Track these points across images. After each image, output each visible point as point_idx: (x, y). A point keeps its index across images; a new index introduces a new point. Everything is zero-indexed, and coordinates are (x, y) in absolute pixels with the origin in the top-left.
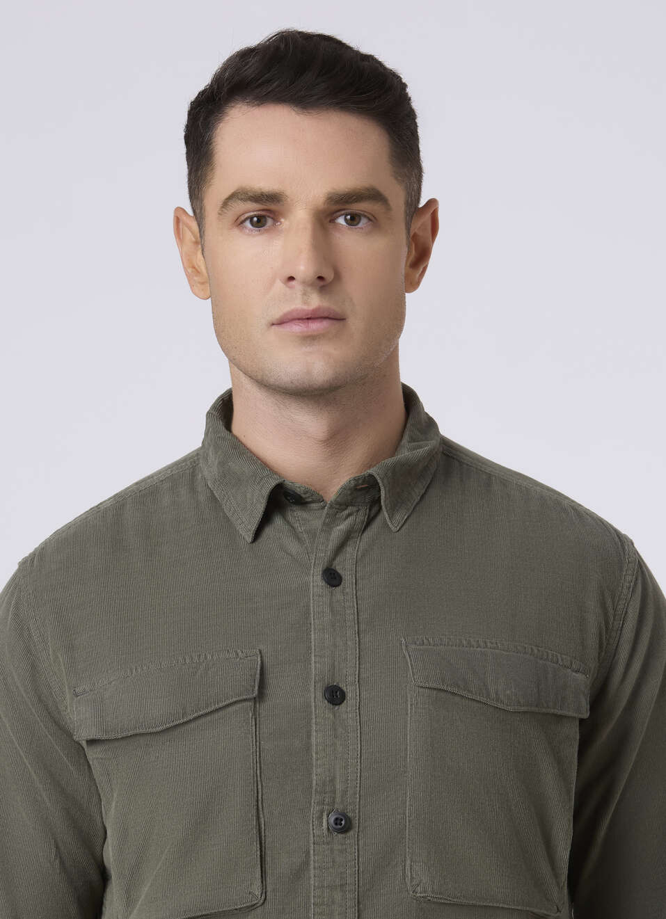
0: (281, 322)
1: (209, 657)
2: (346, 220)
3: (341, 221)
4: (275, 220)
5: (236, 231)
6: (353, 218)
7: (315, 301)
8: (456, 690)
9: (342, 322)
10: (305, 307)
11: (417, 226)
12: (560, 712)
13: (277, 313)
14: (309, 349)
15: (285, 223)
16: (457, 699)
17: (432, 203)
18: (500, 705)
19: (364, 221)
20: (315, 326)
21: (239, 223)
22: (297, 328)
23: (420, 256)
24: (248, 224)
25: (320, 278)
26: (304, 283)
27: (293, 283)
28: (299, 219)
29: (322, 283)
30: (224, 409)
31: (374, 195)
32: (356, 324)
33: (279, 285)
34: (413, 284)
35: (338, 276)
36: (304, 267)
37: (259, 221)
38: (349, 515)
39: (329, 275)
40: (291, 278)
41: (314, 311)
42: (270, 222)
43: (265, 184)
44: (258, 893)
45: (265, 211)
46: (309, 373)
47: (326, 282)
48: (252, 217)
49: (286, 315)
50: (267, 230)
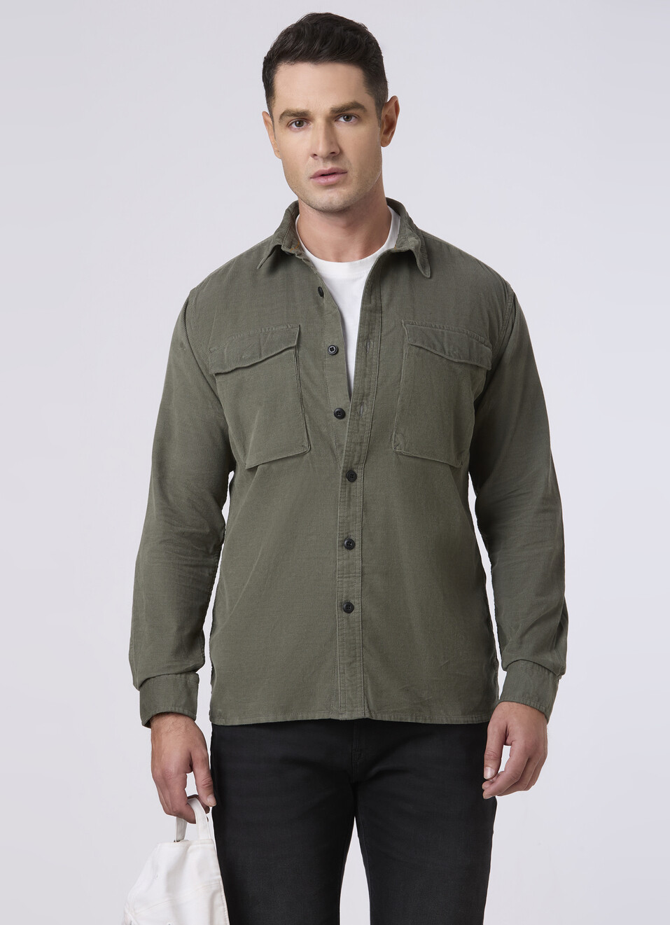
0: (314, 177)
1: (274, 328)
2: (344, 119)
3: (341, 119)
4: (308, 123)
5: (288, 130)
6: (348, 117)
7: (329, 166)
9: (345, 174)
10: (325, 169)
11: (385, 112)
12: (479, 365)
13: (312, 172)
14: (330, 190)
15: (312, 125)
17: (394, 98)
19: (353, 118)
20: (331, 179)
21: (289, 125)
22: (323, 180)
23: (389, 127)
24: (294, 126)
25: (333, 153)
26: (322, 157)
27: (316, 157)
28: (320, 122)
29: (333, 155)
31: (356, 105)
32: (353, 174)
33: (311, 158)
34: (386, 142)
35: (341, 152)
36: (322, 149)
37: (299, 123)
39: (337, 150)
40: (315, 155)
41: (330, 170)
42: (305, 124)
43: (299, 106)
44: (306, 445)
45: (302, 119)
46: (331, 203)
47: (335, 155)
48: (296, 122)
49: (316, 174)
50: (303, 129)
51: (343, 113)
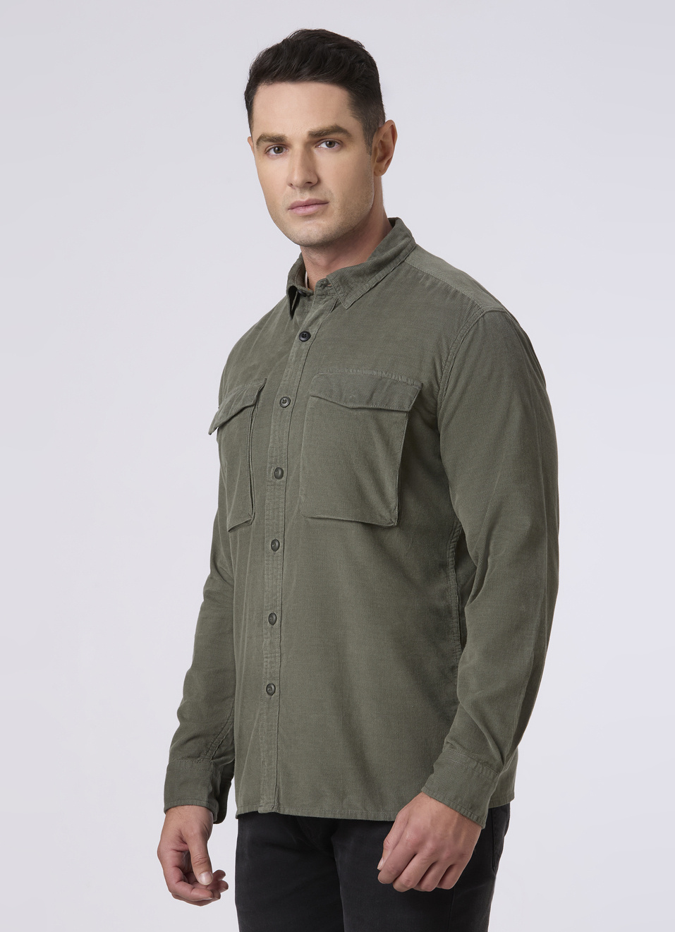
0: (292, 208)
2: (327, 145)
3: (324, 145)
4: (286, 149)
5: (266, 157)
7: (307, 196)
9: (326, 205)
10: (302, 200)
11: (377, 137)
13: (289, 203)
14: (308, 222)
15: (290, 152)
17: (391, 122)
18: (345, 404)
19: (336, 144)
20: (310, 210)
21: (267, 152)
22: (302, 211)
23: (386, 153)
24: (272, 152)
25: (310, 182)
27: (292, 187)
28: (297, 147)
29: (311, 185)
31: (337, 129)
32: (335, 205)
33: (288, 188)
35: (319, 181)
37: (279, 150)
38: (326, 301)
39: (314, 180)
40: (292, 184)
41: (307, 201)
42: (284, 150)
43: (276, 130)
44: (251, 513)
45: (279, 145)
46: (308, 236)
47: (312, 183)
48: (274, 148)
49: (292, 204)
50: (281, 156)
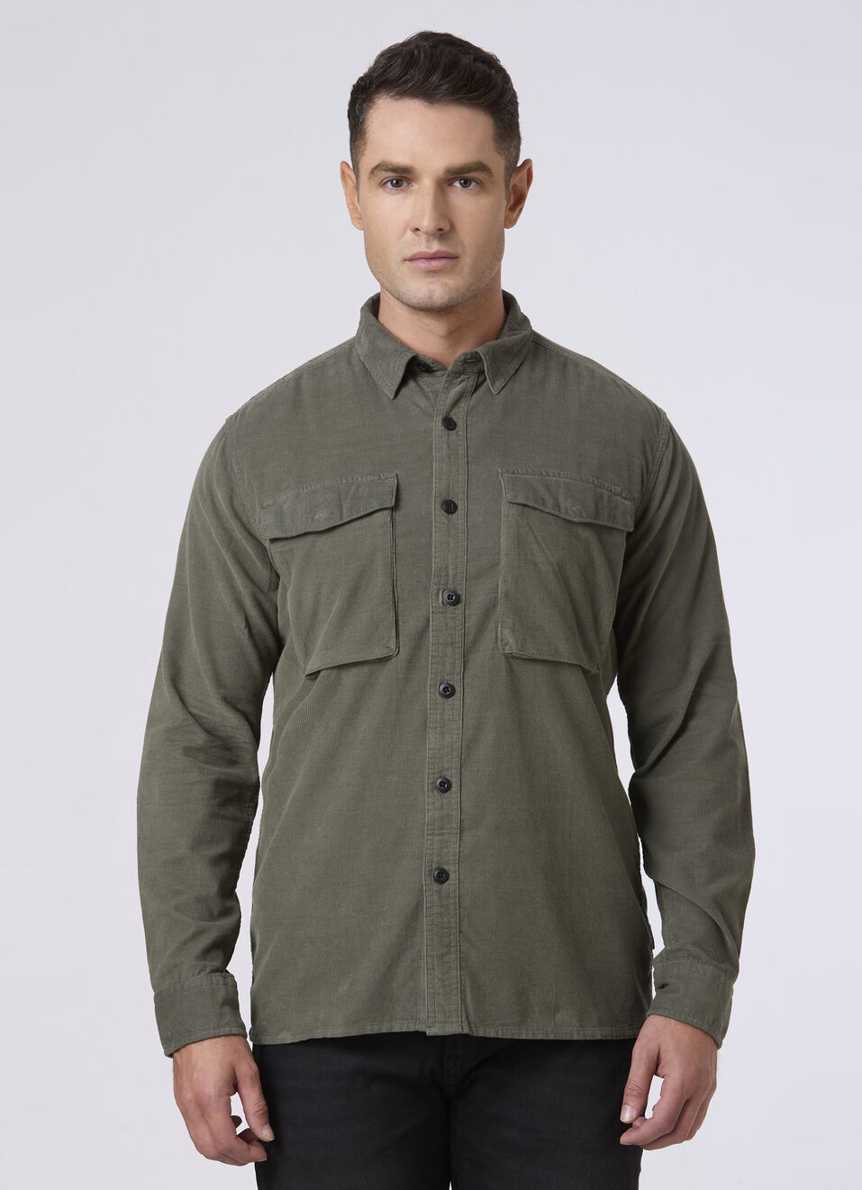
0: (412, 259)
1: (360, 479)
2: (460, 183)
3: (457, 184)
4: (409, 184)
5: (380, 190)
6: (465, 182)
7: (435, 247)
8: (536, 505)
9: (456, 260)
10: (429, 251)
11: (515, 180)
12: (612, 525)
13: (409, 254)
14: (431, 280)
15: (415, 186)
16: (537, 512)
17: (527, 162)
18: (567, 518)
19: (473, 184)
20: (435, 264)
21: (383, 184)
22: (423, 265)
23: (517, 200)
24: (389, 184)
25: (440, 230)
26: (427, 233)
27: (418, 232)
28: (426, 185)
29: (440, 233)
30: (374, 305)
31: (481, 167)
32: (467, 261)
33: (409, 233)
34: (510, 222)
35: (453, 227)
36: (427, 223)
37: (397, 183)
38: (462, 381)
39: (447, 227)
40: (417, 229)
41: (435, 253)
42: (405, 184)
43: (400, 159)
44: (393, 647)
45: (401, 177)
46: (431, 298)
47: (444, 232)
48: (392, 181)
49: (414, 255)
50: (403, 191)
51: (460, 176)
